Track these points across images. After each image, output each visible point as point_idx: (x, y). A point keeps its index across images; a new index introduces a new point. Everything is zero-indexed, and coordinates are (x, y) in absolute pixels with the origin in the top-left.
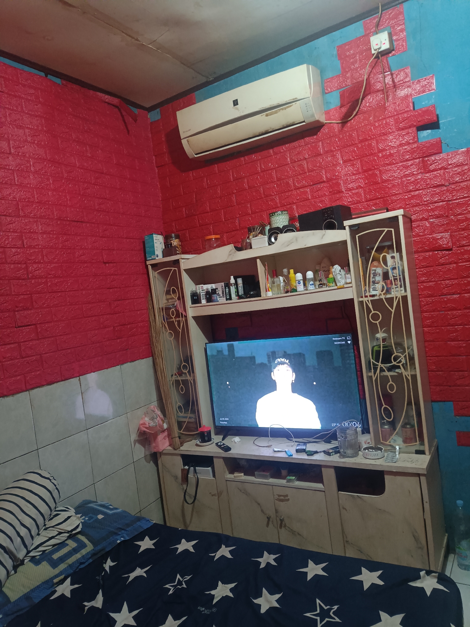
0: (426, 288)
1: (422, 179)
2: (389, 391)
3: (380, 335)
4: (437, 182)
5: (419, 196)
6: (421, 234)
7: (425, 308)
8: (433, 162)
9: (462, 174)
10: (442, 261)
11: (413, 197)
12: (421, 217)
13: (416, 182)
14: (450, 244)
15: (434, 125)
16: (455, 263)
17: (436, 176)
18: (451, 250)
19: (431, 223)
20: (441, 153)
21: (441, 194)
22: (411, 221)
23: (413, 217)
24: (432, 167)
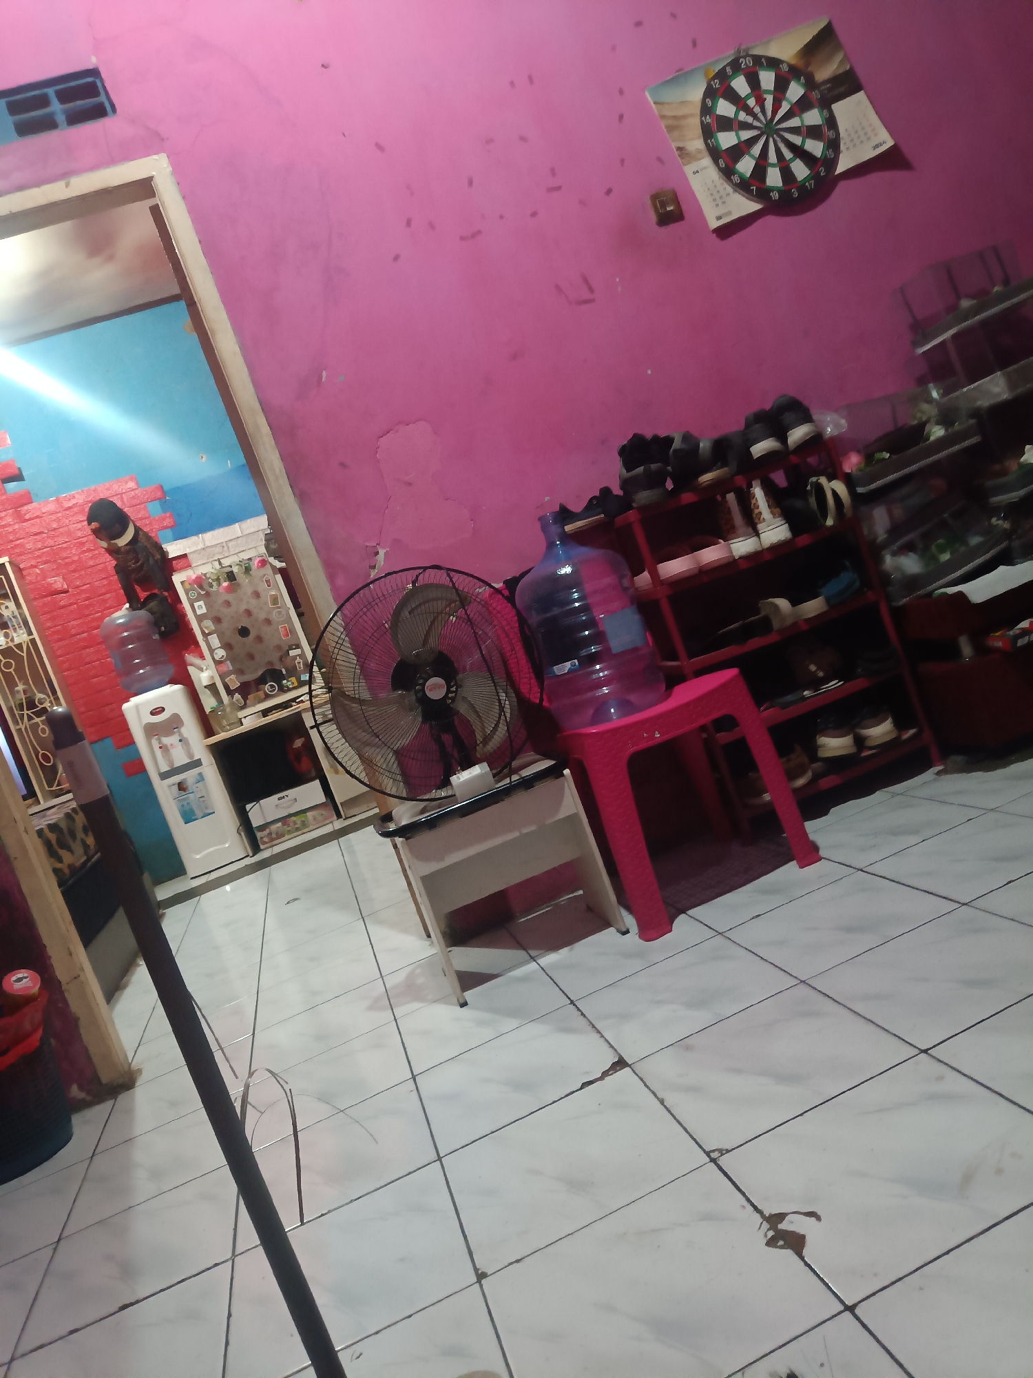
0: (54, 633)
1: (20, 529)
2: (41, 734)
3: (20, 687)
4: (35, 530)
5: (21, 545)
6: (34, 581)
7: (59, 653)
8: (28, 512)
9: (58, 520)
10: (62, 603)
11: (16, 546)
12: (29, 565)
13: (14, 532)
14: (66, 586)
15: (18, 477)
16: (75, 604)
17: (33, 525)
18: (67, 592)
19: (42, 570)
20: (32, 503)
21: (43, 540)
22: (21, 570)
23: (22, 566)
24: (27, 517)
